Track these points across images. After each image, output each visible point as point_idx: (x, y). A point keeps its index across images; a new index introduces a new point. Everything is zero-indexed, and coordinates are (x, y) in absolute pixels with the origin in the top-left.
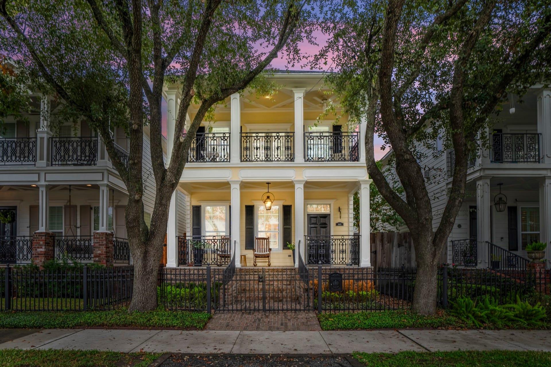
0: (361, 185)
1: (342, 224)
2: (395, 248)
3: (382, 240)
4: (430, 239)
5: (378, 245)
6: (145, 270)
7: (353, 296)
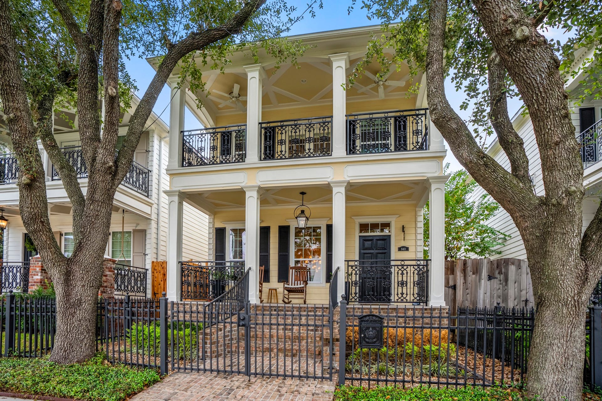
0: (430, 185)
1: (407, 249)
2: (483, 281)
3: (464, 271)
4: (576, 242)
5: (458, 277)
6: (68, 300)
7: (412, 352)
